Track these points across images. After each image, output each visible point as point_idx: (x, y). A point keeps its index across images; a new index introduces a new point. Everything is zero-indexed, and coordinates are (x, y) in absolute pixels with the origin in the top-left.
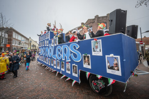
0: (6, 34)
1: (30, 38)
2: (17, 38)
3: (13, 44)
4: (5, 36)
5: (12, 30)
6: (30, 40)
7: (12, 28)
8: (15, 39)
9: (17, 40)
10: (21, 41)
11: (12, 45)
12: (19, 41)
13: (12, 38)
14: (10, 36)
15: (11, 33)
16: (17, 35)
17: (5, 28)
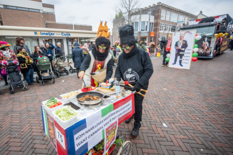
0: (151, 16)
2: (168, 19)
3: (161, 32)
4: (149, 19)
5: (160, 7)
7: (160, 3)
8: (165, 21)
9: (169, 22)
10: (176, 24)
11: (159, 33)
12: (173, 23)
13: (159, 22)
14: (157, 17)
15: (158, 13)
16: (168, 13)
17: (152, 6)
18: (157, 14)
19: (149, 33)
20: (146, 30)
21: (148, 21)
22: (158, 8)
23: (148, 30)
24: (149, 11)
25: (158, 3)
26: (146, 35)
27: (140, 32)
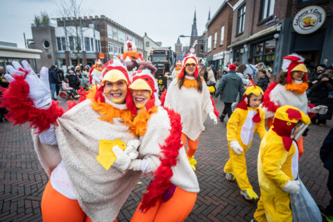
0: (96, 32)
1: (146, 34)
2: (116, 39)
3: (111, 53)
4: (94, 36)
5: (105, 22)
6: (146, 40)
7: (104, 16)
8: (112, 40)
9: (117, 42)
11: (109, 55)
13: (106, 40)
14: (103, 34)
15: (104, 28)
16: (115, 30)
17: (94, 17)
18: (102, 30)
19: (97, 54)
20: (93, 50)
21: (93, 37)
22: (102, 22)
23: (95, 51)
24: (91, 23)
25: (102, 16)
26: (94, 56)
27: (84, 52)
